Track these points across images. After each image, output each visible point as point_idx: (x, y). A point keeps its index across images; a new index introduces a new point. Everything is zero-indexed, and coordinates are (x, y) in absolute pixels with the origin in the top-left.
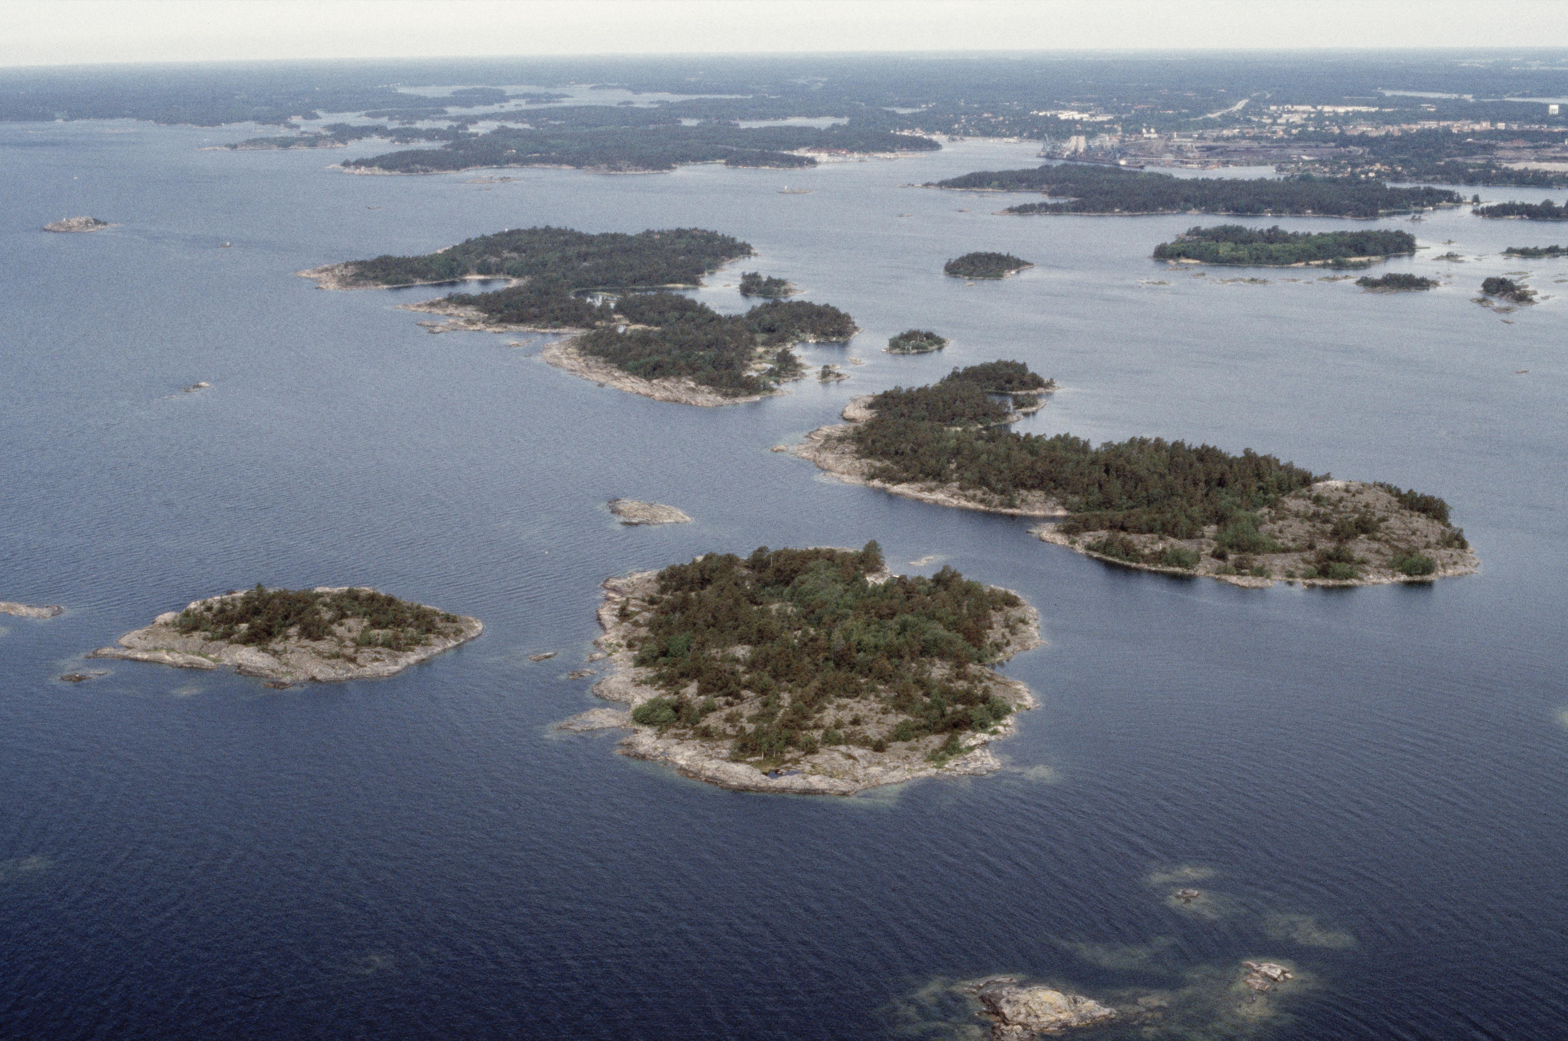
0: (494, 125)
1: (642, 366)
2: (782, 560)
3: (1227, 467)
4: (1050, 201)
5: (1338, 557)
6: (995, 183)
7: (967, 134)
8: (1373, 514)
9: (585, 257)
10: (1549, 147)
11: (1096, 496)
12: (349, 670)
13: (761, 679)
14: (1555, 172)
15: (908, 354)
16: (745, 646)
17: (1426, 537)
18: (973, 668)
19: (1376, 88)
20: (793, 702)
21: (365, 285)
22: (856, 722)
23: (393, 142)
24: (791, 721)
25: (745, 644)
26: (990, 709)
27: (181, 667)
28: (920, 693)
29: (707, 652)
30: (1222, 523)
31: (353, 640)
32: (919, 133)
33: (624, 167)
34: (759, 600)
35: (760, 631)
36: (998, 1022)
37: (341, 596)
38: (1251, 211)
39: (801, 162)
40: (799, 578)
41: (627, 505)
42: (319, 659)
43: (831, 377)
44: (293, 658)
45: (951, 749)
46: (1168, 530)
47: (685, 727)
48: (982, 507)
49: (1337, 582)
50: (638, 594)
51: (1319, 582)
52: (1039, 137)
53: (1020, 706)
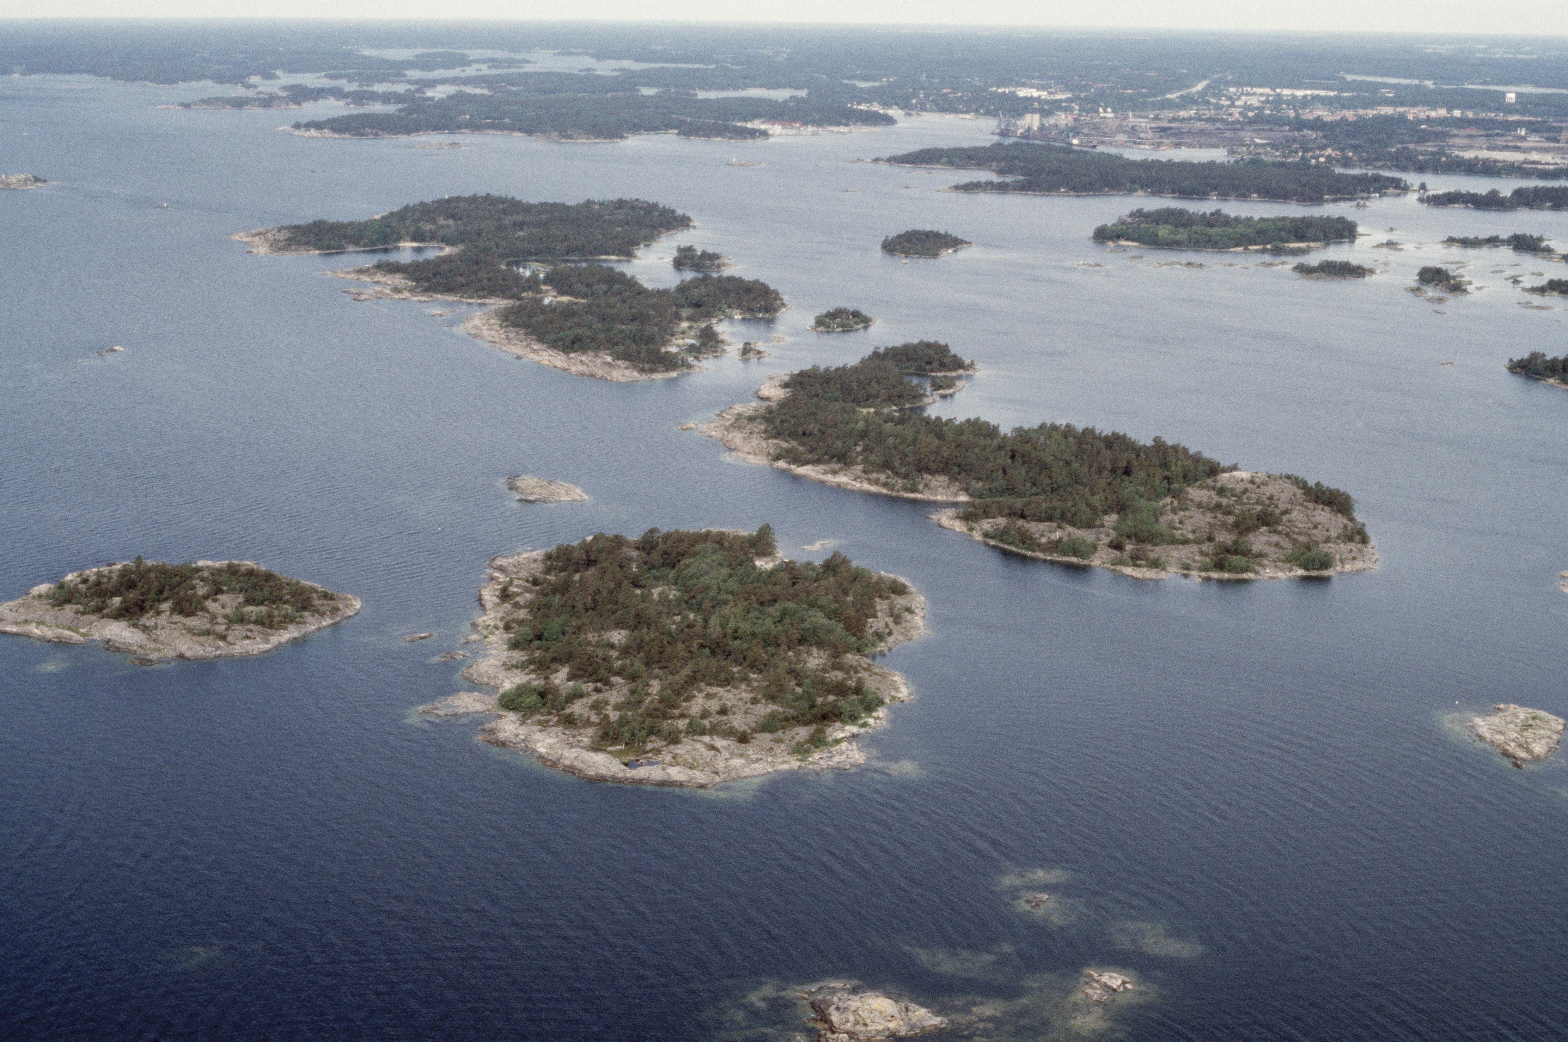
0: (451, 89)
1: (561, 339)
2: (669, 543)
3: (1134, 456)
4: (995, 178)
5: (1236, 550)
6: (944, 160)
7: (924, 109)
8: (1277, 507)
9: (521, 226)
10: (1502, 135)
11: (1000, 482)
12: (218, 648)
13: (632, 665)
14: (1504, 161)
15: (833, 332)
16: (623, 631)
17: (1328, 531)
18: (851, 658)
19: (1338, 72)
20: (662, 690)
21: (297, 250)
22: (723, 711)
23: (348, 104)
24: (656, 710)
25: (622, 628)
26: (862, 702)
27: (49, 641)
28: (793, 683)
29: (582, 637)
30: (1122, 513)
31: (226, 616)
32: (876, 108)
33: (575, 136)
34: (643, 583)
35: (637, 615)
36: (825, 1030)
37: (220, 571)
38: (1197, 194)
39: (753, 134)
40: (685, 561)
41: (527, 482)
42: (189, 636)
43: (751, 355)
44: (162, 634)
45: (817, 741)
46: (1066, 518)
47: (549, 714)
48: (884, 491)
49: (1233, 576)
50: (523, 574)
51: (1215, 575)
52: (993, 113)
53: (893, 698)
